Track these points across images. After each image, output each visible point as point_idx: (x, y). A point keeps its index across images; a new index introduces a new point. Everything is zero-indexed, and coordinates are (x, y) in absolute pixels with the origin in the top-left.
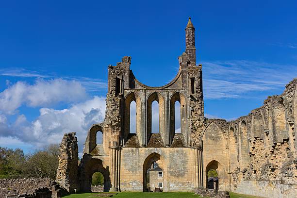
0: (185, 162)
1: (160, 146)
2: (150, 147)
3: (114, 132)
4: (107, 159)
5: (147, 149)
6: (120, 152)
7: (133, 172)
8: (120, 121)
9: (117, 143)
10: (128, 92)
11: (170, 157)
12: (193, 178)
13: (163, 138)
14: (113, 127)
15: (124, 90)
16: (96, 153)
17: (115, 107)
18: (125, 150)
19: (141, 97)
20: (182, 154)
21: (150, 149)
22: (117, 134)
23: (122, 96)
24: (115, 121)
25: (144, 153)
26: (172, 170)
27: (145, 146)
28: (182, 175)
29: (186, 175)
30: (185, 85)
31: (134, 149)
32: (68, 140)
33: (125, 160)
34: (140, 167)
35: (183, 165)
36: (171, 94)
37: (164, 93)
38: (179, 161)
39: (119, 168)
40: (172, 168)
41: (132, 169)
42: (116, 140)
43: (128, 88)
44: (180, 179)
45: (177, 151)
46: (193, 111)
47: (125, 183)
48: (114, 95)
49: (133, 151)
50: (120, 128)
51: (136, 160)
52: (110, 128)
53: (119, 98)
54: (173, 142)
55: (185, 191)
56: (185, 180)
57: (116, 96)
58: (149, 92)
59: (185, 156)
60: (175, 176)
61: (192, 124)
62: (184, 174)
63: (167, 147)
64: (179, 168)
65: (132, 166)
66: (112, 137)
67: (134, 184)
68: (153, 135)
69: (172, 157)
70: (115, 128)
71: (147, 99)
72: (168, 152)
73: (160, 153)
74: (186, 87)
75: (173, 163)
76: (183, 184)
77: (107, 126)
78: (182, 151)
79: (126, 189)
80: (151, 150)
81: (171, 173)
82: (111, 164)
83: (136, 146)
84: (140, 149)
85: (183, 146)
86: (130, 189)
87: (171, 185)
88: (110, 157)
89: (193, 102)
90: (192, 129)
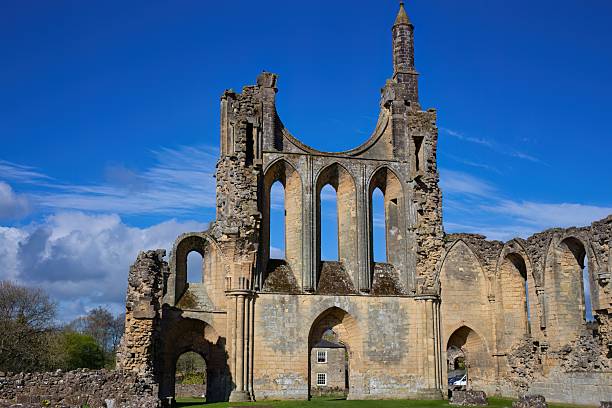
0: (402, 330)
1: (346, 290)
2: (324, 293)
3: (241, 254)
4: (221, 321)
5: (317, 297)
6: (254, 304)
7: (284, 352)
8: (258, 227)
9: (248, 281)
10: (271, 157)
11: (370, 318)
12: (420, 367)
13: (350, 273)
14: (241, 241)
15: (263, 152)
16: (191, 303)
17: (246, 192)
18: (265, 298)
19: (303, 174)
20: (396, 311)
21: (325, 297)
22: (247, 260)
23: (259, 167)
24: (248, 228)
25: (310, 306)
26: (373, 348)
27: (311, 291)
28: (396, 360)
29: (405, 361)
30: (400, 151)
31: (287, 297)
32: (153, 268)
33: (264, 324)
34: (300, 340)
35: (399, 337)
36: (370, 171)
37: (355, 167)
38: (389, 329)
39: (250, 343)
40: (375, 344)
41: (283, 347)
42: (247, 274)
43: (271, 149)
44: (393, 371)
45: (386, 305)
46: (421, 212)
47: (265, 379)
48: (243, 164)
49: (283, 302)
50: (256, 245)
51: (292, 325)
52: (233, 244)
53: (254, 171)
54: (374, 282)
55: (402, 396)
56: (403, 372)
57: (246, 166)
58: (320, 163)
59: (403, 315)
60: (380, 362)
61: (420, 244)
62: (401, 357)
63: (363, 294)
64: (389, 345)
65: (282, 339)
66: (237, 266)
67: (287, 382)
68: (326, 265)
69: (373, 317)
70: (247, 246)
71: (315, 179)
72: (365, 306)
73: (346, 309)
74: (403, 156)
75: (375, 333)
76: (398, 380)
77: (224, 238)
78: (397, 304)
79: (269, 394)
80: (327, 301)
81: (373, 356)
82: (233, 332)
83: (290, 289)
84: (301, 298)
85: (397, 292)
86: (277, 394)
87: (373, 384)
88: (230, 315)
89: (421, 192)
90: (419, 253)
